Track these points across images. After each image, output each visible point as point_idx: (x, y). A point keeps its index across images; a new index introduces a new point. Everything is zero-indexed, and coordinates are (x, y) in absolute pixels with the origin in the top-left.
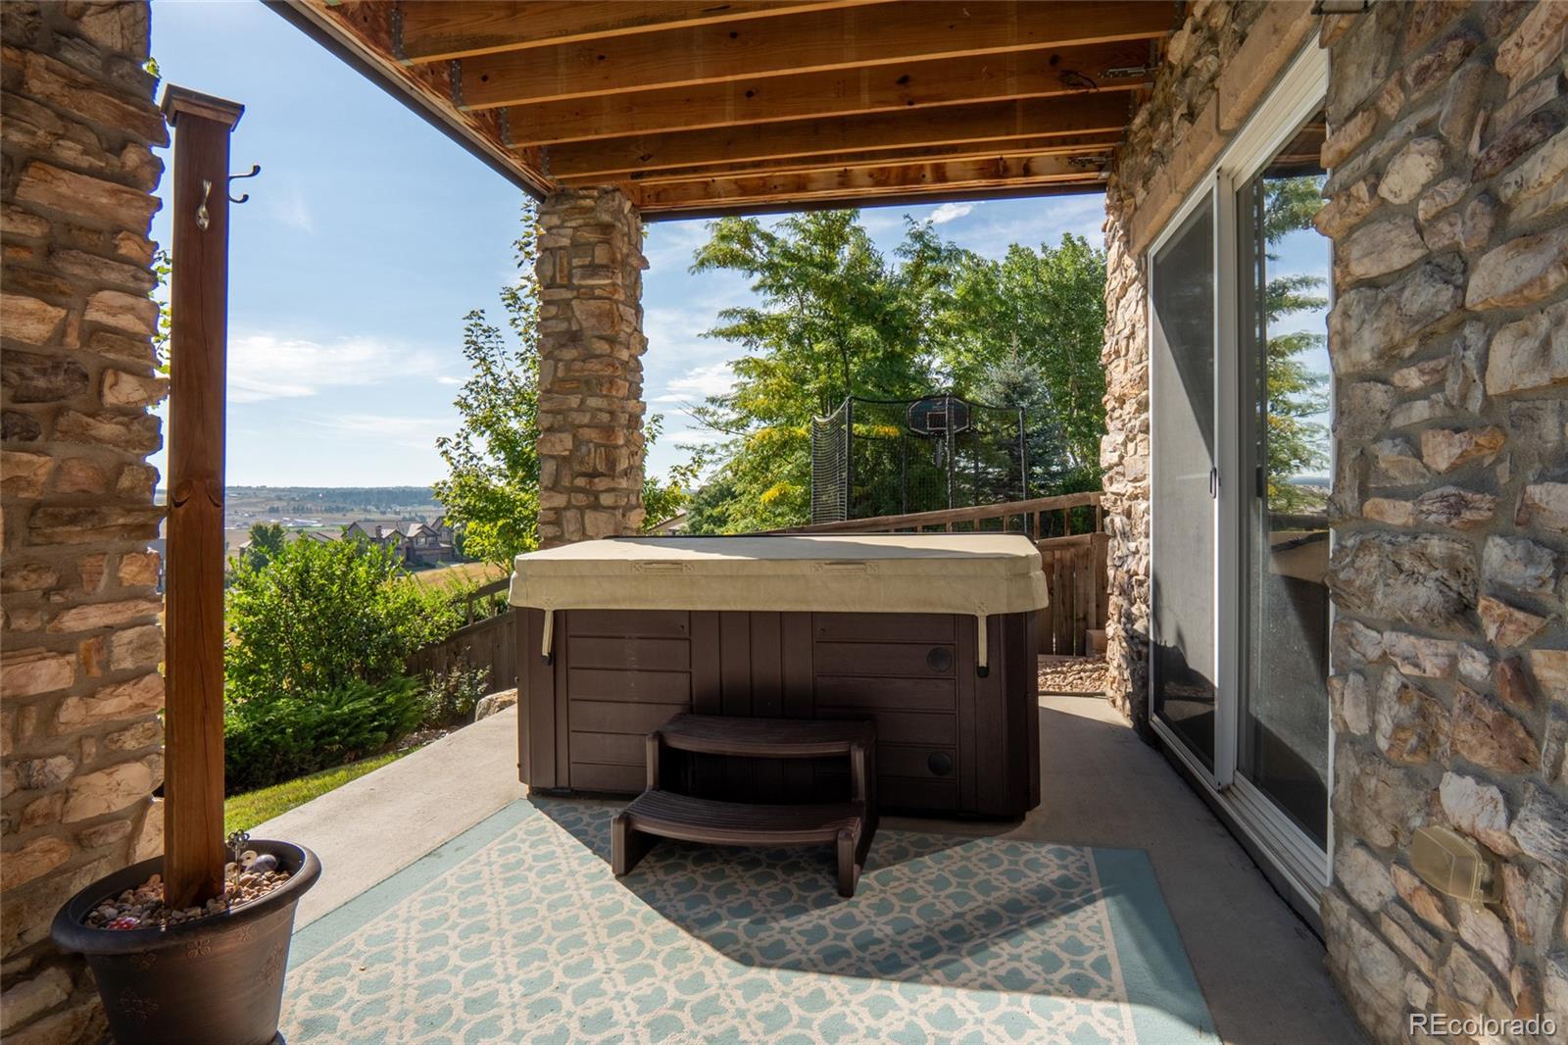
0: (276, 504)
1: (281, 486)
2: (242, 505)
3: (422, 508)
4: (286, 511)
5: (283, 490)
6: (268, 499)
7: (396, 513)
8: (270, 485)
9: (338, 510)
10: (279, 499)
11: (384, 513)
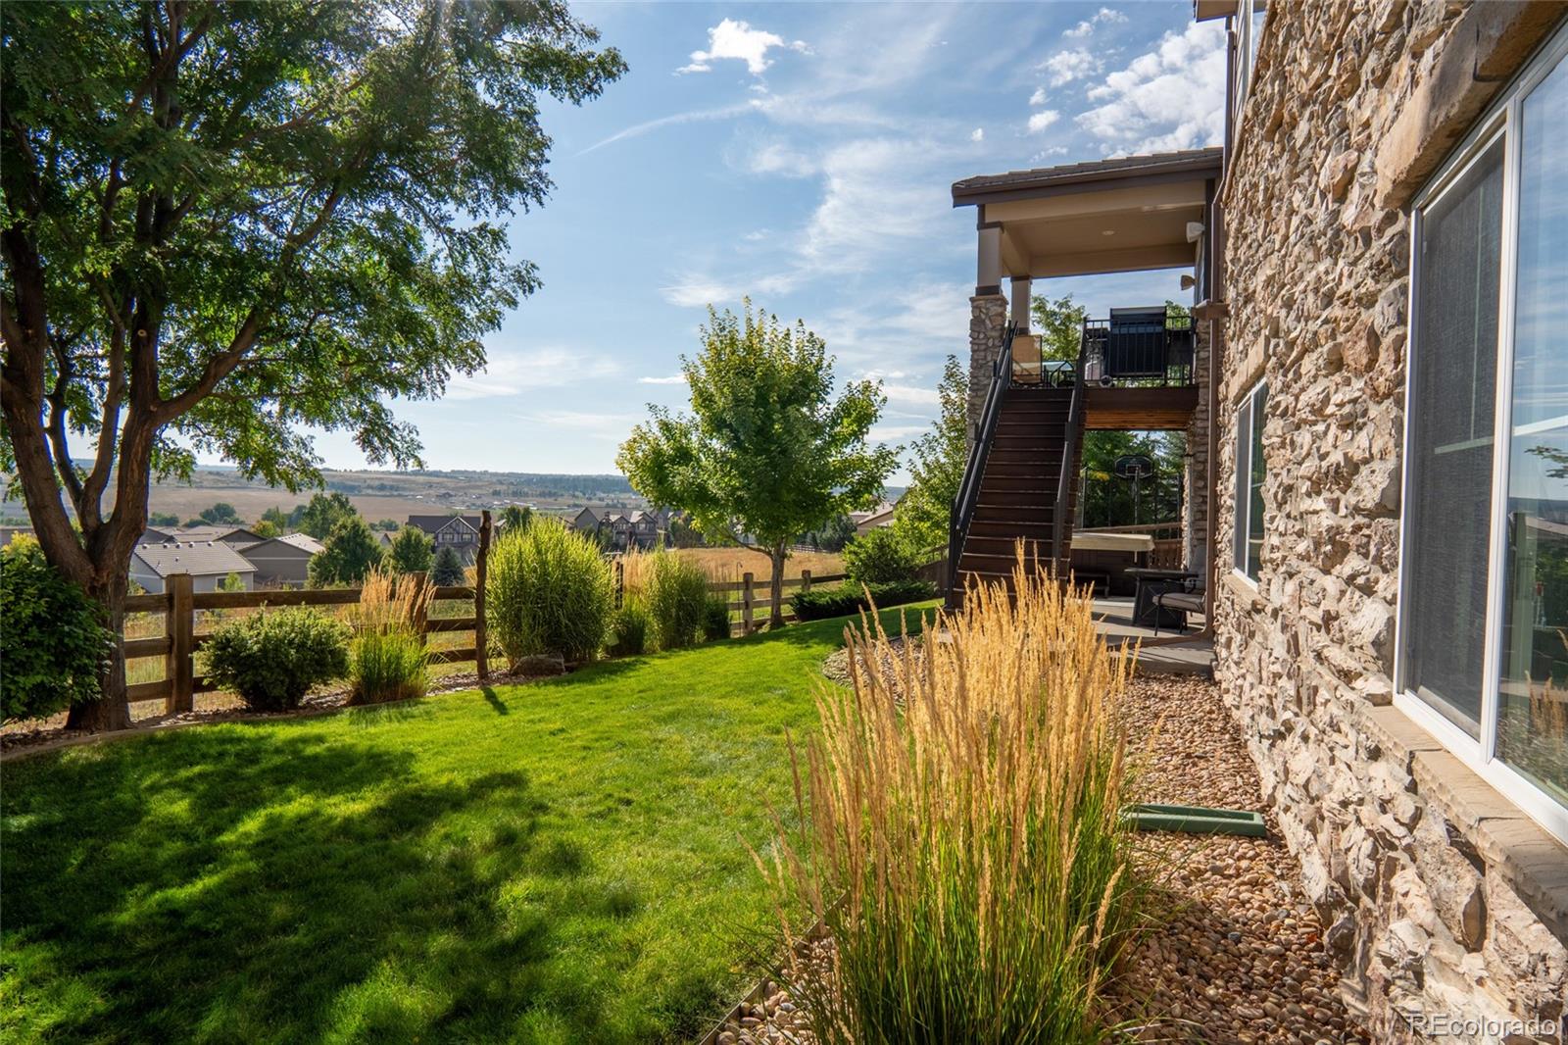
0: (498, 488)
1: (501, 471)
2: (469, 487)
3: (622, 496)
4: (507, 495)
5: (503, 475)
6: (492, 483)
7: (601, 499)
8: (491, 470)
9: (550, 495)
10: (501, 483)
11: (590, 499)
